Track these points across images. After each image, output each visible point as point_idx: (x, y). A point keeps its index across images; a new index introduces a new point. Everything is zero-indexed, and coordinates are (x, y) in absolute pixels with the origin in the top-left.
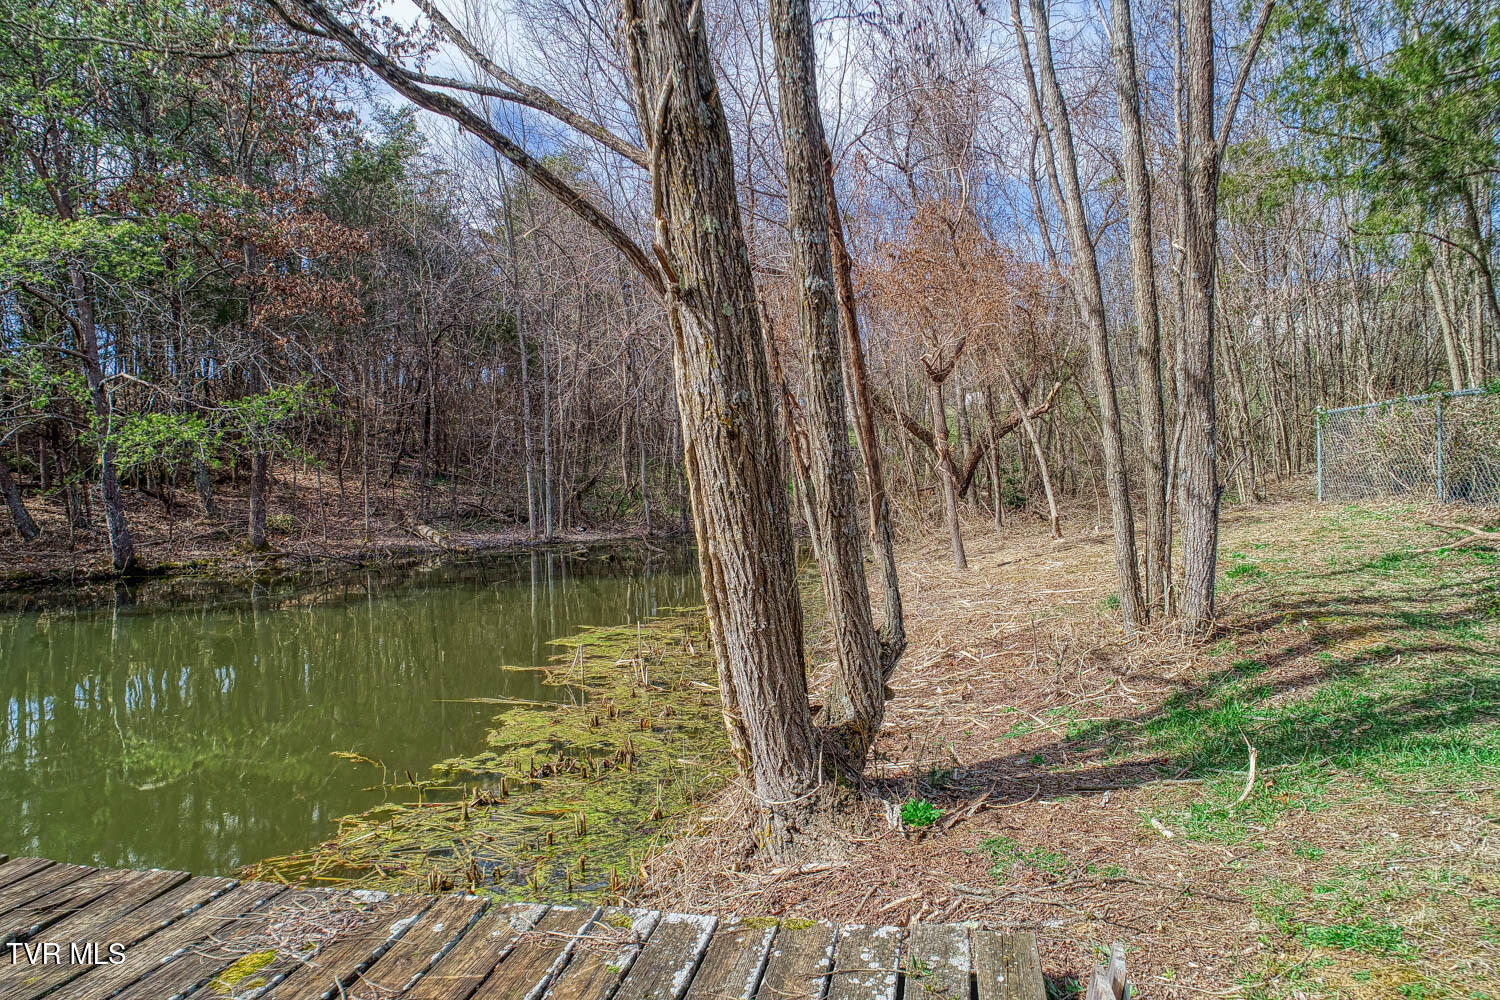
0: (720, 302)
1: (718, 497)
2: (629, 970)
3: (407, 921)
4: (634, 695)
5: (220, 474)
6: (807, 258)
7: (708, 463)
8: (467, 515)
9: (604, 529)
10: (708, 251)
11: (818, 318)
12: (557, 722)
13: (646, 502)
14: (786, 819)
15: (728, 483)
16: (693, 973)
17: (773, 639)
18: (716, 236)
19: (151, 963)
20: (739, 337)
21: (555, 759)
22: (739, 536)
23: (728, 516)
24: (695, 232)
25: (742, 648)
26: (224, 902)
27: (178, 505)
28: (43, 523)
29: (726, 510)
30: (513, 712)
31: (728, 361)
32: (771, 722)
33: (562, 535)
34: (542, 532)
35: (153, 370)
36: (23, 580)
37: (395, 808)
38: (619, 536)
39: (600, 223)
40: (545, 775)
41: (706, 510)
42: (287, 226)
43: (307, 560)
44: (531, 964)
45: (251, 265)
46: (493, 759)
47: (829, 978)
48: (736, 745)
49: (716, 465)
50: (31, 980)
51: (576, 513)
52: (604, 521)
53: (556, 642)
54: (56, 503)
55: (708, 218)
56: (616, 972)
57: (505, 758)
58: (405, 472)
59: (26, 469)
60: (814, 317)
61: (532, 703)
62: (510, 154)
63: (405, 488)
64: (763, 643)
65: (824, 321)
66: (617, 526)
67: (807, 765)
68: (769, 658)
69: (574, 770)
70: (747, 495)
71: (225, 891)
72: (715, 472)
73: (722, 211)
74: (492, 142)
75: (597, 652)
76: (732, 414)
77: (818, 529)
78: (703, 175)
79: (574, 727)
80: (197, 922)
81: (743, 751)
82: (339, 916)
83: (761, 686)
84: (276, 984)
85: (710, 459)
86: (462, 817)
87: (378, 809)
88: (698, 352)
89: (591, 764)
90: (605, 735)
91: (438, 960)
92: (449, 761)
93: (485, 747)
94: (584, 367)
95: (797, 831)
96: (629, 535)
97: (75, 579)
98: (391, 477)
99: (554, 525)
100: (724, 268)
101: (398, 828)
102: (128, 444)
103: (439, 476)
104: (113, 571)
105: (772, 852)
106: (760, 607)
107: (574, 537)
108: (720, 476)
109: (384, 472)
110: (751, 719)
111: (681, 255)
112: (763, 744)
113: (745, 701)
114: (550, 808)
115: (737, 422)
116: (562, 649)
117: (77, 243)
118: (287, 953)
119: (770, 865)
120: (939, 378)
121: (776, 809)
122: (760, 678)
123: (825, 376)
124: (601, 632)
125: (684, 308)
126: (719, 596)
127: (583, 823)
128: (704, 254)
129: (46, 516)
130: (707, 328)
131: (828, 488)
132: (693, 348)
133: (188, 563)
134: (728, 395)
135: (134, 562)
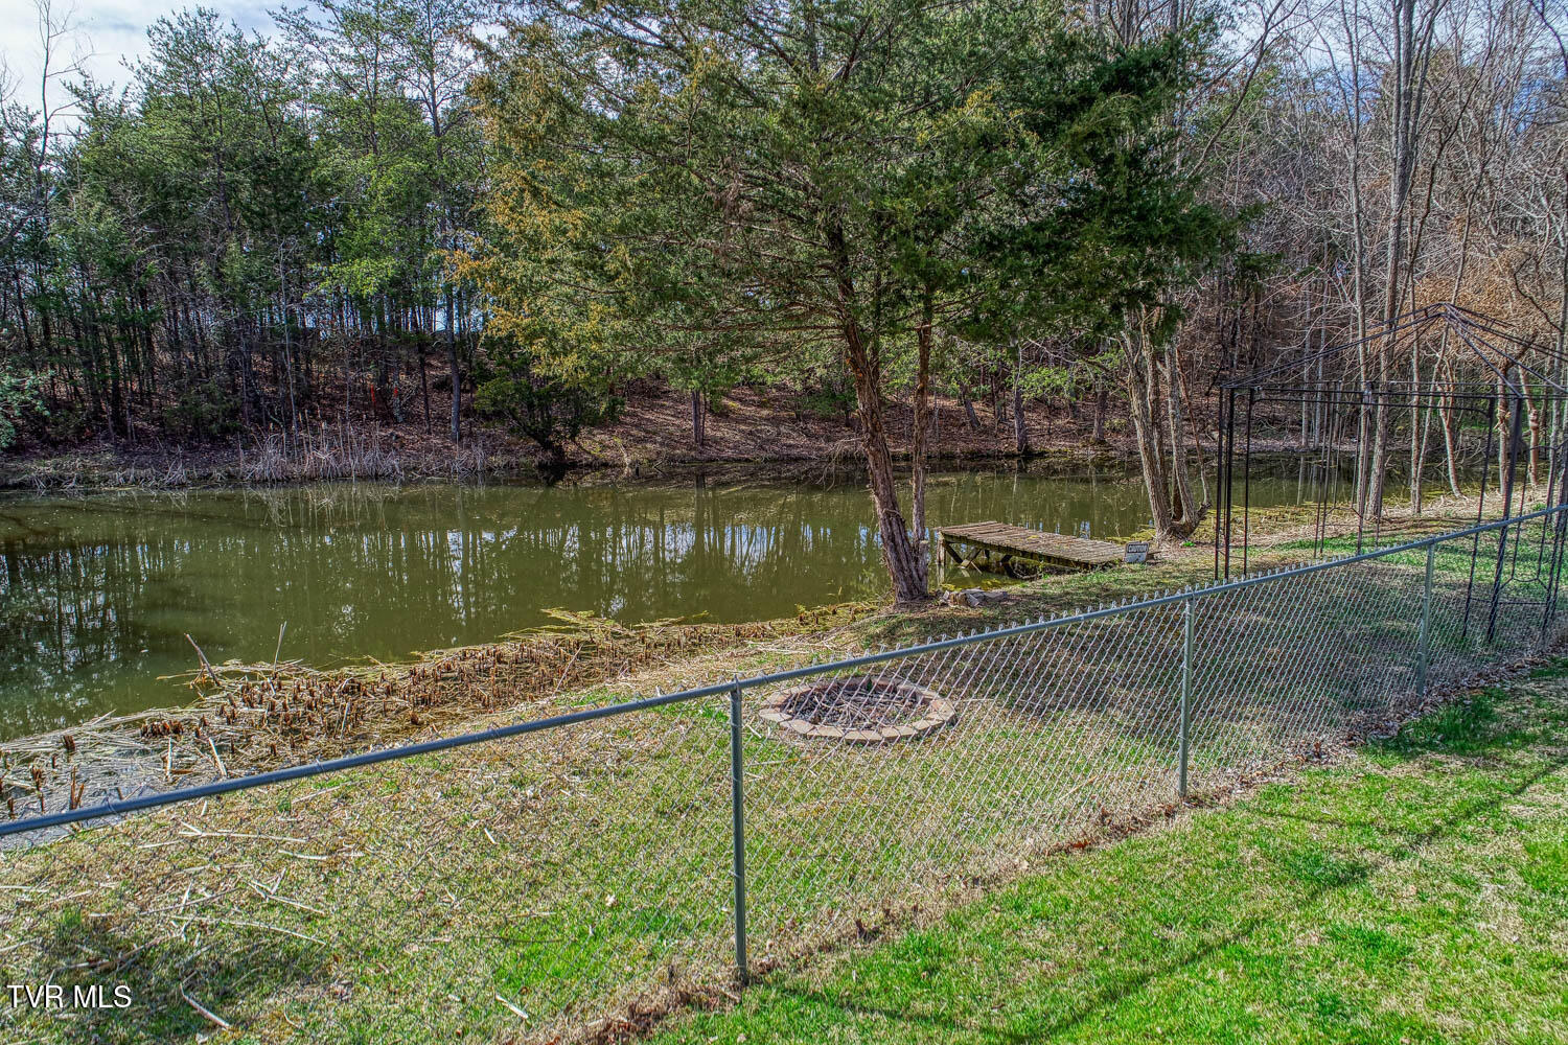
27: (1056, 408)
28: (982, 418)
33: (1331, 445)
34: (1312, 442)
36: (973, 454)
54: (988, 405)
99: (1321, 437)
104: (1017, 452)
129: (983, 414)
133: (1057, 450)
135: (1027, 447)
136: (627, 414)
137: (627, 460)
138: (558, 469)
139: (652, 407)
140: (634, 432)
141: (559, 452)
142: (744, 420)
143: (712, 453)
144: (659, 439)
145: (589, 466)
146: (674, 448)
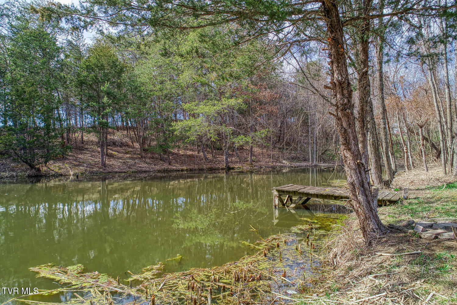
8: (293, 159)
28: (208, 158)
33: (318, 164)
34: (313, 163)
38: (333, 165)
42: (261, 94)
43: (261, 168)
45: (251, 102)
51: (321, 159)
52: (329, 161)
66: (332, 162)
104: (225, 168)
107: (321, 165)
120: (421, 127)
135: (228, 166)
136: (70, 156)
137: (72, 173)
138: (38, 177)
139: (81, 153)
140: (74, 162)
141: (39, 170)
142: (121, 158)
143: (110, 170)
144: (85, 165)
145: (53, 176)
146: (93, 168)
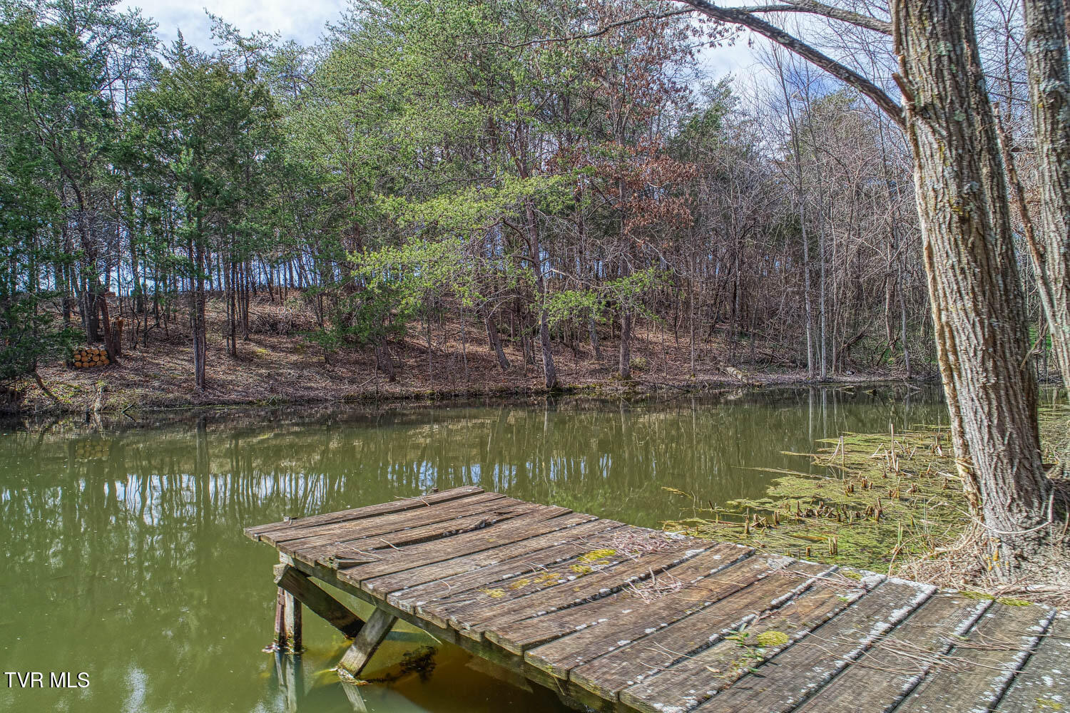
0: (953, 110)
1: (950, 273)
2: (857, 601)
3: (698, 551)
4: (885, 477)
5: (604, 334)
6: (1043, 65)
7: (941, 246)
8: (762, 361)
9: (869, 373)
10: (942, 70)
11: (1053, 117)
12: (820, 486)
13: (906, 352)
14: (1014, 549)
15: (959, 261)
16: (910, 613)
17: (1002, 393)
18: (949, 57)
19: (549, 544)
20: (971, 138)
21: (818, 508)
22: (969, 305)
23: (959, 288)
24: (929, 58)
25: (973, 400)
26: (589, 525)
27: (581, 352)
28: (512, 361)
29: (957, 283)
30: (787, 478)
31: (959, 159)
32: (1000, 464)
33: (835, 377)
34: (818, 375)
35: (568, 267)
36: (502, 391)
37: (701, 521)
38: (882, 378)
39: (852, 78)
40: (808, 516)
41: (940, 286)
42: (646, 169)
43: (654, 388)
44: (781, 586)
45: (623, 196)
46: (770, 503)
47: (1040, 639)
48: (968, 488)
49: (948, 247)
50: (491, 540)
51: (844, 362)
52: (870, 366)
53: (825, 440)
54: (518, 350)
55: (942, 44)
56: (845, 601)
57: (779, 503)
58: (719, 332)
59: (504, 331)
60: (1048, 116)
61: (802, 475)
62: (782, 40)
63: (719, 343)
64: (993, 396)
65: (1060, 118)
66: (880, 371)
67: (1036, 504)
68: (997, 409)
69: (831, 515)
70: (977, 270)
71: (590, 521)
72: (947, 253)
73: (955, 36)
74: (769, 34)
75: (857, 448)
76: (963, 201)
77: (1052, 306)
78: (937, 9)
79: (835, 491)
80: (575, 532)
81: (975, 494)
82: (654, 541)
83: (990, 433)
84: (614, 565)
85: (943, 243)
86: (745, 532)
87: (689, 520)
88: (932, 156)
89: (845, 513)
90: (859, 498)
91: (715, 573)
92: (739, 500)
93: (766, 495)
94: (854, 248)
95: (1025, 559)
96: (891, 378)
97: (527, 393)
98: (710, 335)
99: (828, 369)
100: (957, 82)
101: (702, 532)
102: (555, 309)
103: (742, 335)
104: (546, 389)
105: (999, 574)
106: (990, 365)
107: (845, 379)
108: (952, 255)
109: (705, 332)
110: (980, 459)
111: (918, 79)
112: (992, 483)
113: (976, 448)
114: (810, 535)
115: (968, 208)
116: (830, 445)
117: (531, 190)
118: (623, 552)
119: (996, 583)
121: (1004, 539)
122: (989, 427)
123: (1060, 165)
124: (860, 436)
125: (920, 122)
126: (951, 358)
127: (835, 546)
128: (939, 75)
129: (513, 357)
130: (940, 134)
131: (1063, 266)
132: (928, 153)
133: (585, 386)
134: (960, 186)
135: (556, 384)
137: (97, 405)
143: (214, 396)
